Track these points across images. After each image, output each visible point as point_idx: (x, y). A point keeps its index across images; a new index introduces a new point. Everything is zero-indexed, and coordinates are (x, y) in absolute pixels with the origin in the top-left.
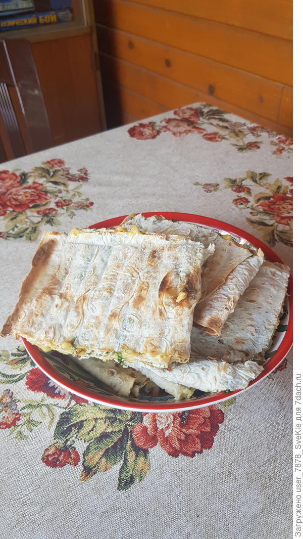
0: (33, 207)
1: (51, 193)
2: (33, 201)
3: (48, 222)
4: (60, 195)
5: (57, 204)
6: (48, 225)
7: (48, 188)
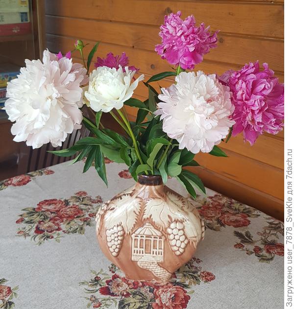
0: (77, 217)
1: (85, 210)
2: (76, 214)
4: (90, 210)
7: (82, 208)
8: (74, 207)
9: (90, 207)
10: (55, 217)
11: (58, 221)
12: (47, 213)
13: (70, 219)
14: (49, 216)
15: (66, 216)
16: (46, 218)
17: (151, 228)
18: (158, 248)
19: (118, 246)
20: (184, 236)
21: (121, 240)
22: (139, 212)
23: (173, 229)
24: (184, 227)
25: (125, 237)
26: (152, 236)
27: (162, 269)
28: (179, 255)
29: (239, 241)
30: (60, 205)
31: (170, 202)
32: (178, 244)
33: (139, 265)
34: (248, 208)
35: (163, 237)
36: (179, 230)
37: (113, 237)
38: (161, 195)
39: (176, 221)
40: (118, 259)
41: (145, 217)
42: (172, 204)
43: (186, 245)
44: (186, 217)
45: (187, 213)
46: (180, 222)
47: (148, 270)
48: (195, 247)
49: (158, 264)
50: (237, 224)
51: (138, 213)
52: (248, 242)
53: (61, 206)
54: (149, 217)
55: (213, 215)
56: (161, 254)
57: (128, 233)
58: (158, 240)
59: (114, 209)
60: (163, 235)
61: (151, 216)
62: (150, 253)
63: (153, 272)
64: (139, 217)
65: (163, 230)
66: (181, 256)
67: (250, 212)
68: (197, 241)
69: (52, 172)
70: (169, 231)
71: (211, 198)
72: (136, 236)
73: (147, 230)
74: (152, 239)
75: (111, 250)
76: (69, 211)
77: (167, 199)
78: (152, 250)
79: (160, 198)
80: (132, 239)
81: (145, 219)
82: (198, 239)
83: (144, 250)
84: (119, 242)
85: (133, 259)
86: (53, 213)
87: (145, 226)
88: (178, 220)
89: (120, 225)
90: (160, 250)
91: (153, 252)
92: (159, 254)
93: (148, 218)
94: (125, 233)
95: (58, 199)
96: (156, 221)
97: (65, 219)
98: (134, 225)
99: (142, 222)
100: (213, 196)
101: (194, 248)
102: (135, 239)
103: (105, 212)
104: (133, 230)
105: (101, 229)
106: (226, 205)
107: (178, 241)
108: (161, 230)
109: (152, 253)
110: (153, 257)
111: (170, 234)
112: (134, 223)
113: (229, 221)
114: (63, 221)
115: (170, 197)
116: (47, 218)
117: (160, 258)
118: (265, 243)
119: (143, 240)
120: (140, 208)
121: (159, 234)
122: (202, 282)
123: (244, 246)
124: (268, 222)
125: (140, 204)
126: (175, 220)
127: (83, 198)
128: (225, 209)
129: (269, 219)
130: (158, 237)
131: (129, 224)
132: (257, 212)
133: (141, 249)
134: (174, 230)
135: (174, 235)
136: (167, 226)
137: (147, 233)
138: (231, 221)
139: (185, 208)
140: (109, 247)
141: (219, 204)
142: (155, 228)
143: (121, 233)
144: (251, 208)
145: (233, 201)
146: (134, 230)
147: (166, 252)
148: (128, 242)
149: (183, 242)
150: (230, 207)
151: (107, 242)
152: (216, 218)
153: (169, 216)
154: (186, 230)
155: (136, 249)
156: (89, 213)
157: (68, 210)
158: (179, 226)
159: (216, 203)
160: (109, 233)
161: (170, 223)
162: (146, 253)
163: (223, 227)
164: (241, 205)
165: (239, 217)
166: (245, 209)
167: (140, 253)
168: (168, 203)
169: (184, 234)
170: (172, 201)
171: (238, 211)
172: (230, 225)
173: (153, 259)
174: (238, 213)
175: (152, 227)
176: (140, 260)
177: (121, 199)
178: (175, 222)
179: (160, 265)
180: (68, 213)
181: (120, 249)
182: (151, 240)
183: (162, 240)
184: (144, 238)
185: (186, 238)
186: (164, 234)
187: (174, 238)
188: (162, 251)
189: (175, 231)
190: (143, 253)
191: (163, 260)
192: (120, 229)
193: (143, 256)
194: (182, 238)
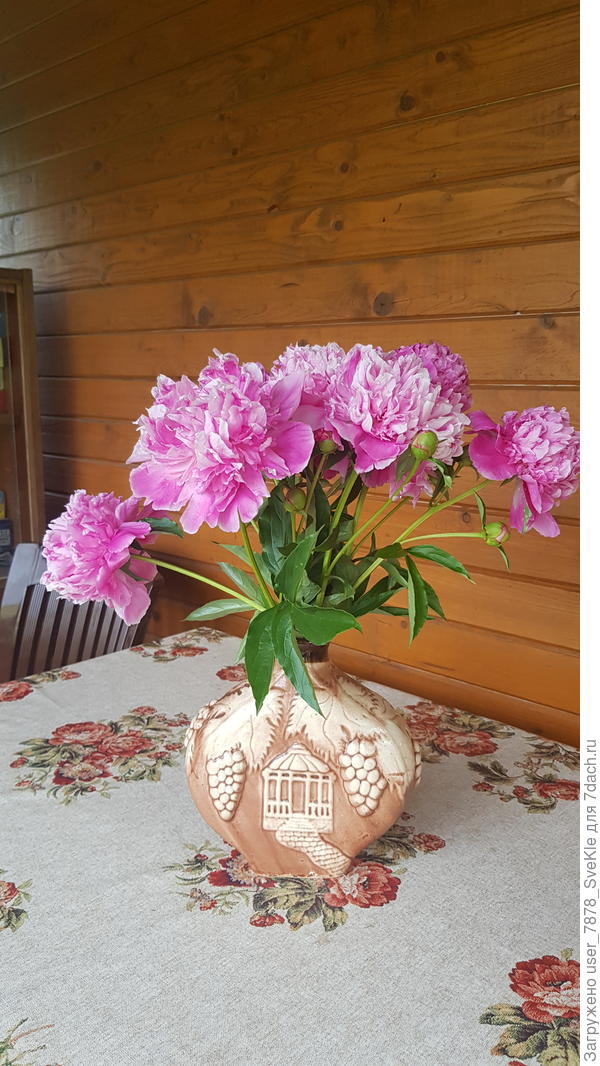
2: (137, 747)
3: (164, 764)
5: (167, 747)
6: (166, 767)
7: (149, 735)
8: (131, 734)
9: (164, 733)
10: (94, 752)
11: (101, 761)
12: (75, 748)
13: (126, 756)
14: (81, 752)
15: (116, 750)
16: (73, 756)
17: (304, 755)
18: (319, 799)
19: (233, 797)
20: (376, 772)
21: (240, 783)
22: (278, 720)
23: (351, 756)
24: (376, 751)
25: (246, 776)
26: (307, 774)
27: (329, 847)
28: (368, 815)
29: (481, 778)
30: (101, 732)
31: (345, 699)
32: (363, 789)
33: (279, 839)
34: (489, 723)
35: (331, 775)
36: (366, 758)
37: (222, 777)
38: (326, 684)
39: (359, 739)
40: (234, 826)
41: (290, 730)
42: (349, 702)
43: (382, 791)
44: (379, 730)
45: (382, 723)
46: (366, 739)
47: (300, 852)
48: (402, 797)
49: (322, 837)
50: (471, 750)
51: (275, 723)
52: (498, 780)
53: (103, 734)
54: (299, 730)
55: (421, 736)
56: (328, 814)
57: (256, 766)
58: (320, 781)
59: (223, 714)
60: (331, 770)
61: (304, 728)
62: (303, 812)
63: (310, 855)
64: (278, 731)
65: (330, 759)
66: (371, 818)
67: (492, 728)
68: (406, 784)
69: (75, 675)
70: (345, 760)
71: (412, 708)
72: (271, 774)
73: (296, 760)
74: (308, 780)
75: (219, 805)
76: (122, 742)
77: (340, 691)
78: (308, 804)
79: (323, 690)
80: (263, 781)
81: (290, 736)
82: (407, 779)
83: (289, 804)
84: (236, 787)
85: (265, 827)
86: (88, 746)
87: (290, 752)
88: (362, 736)
89: (237, 749)
90: (325, 806)
91: (310, 809)
92: (322, 814)
93: (297, 734)
94: (247, 768)
95: (96, 722)
96: (314, 739)
97: (115, 757)
98: (268, 748)
99: (285, 743)
100: (415, 704)
101: (399, 800)
102: (270, 781)
103: (206, 722)
104: (266, 760)
105: (196, 760)
106: (443, 718)
107: (363, 782)
108: (326, 760)
109: (307, 810)
110: (311, 820)
111: (345, 768)
112: (269, 745)
113: (454, 745)
114: (112, 761)
115: (345, 688)
116: (77, 756)
117: (325, 823)
118: (534, 779)
119: (287, 781)
120: (280, 712)
121: (322, 768)
122: (420, 853)
123: (492, 787)
124: (533, 745)
125: (280, 702)
126: (356, 737)
127: (148, 719)
128: (443, 726)
129: (533, 739)
130: (321, 776)
131: (257, 746)
132: (505, 729)
133: (284, 804)
134: (354, 759)
135: (356, 770)
136: (338, 751)
137: (297, 765)
138: (458, 746)
139: (378, 712)
140: (213, 800)
141: (430, 718)
142: (312, 755)
143: (239, 767)
144: (495, 723)
145: (457, 711)
146: (268, 762)
147: (337, 810)
148: (254, 786)
149: (375, 784)
150: (452, 720)
151: (210, 787)
152: (427, 741)
153: (343, 727)
154: (380, 757)
155: (272, 803)
156: (165, 744)
157: (120, 740)
158: (365, 749)
159: (423, 717)
160: (212, 767)
161: (345, 743)
162: (294, 812)
163: (444, 756)
164: (473, 717)
165: (473, 739)
166: (484, 724)
167: (281, 812)
168: (340, 700)
169: (376, 768)
170: (350, 696)
171: (469, 729)
172: (458, 753)
173: (310, 825)
174: (470, 732)
175: (307, 753)
176: (281, 828)
177: (240, 693)
178: (357, 740)
179: (325, 838)
180: (120, 745)
181: (237, 803)
182: (304, 782)
183: (330, 782)
184: (290, 779)
185: (381, 776)
186: (333, 768)
187: (355, 777)
188: (330, 806)
189: (357, 761)
190: (287, 812)
191: (330, 827)
192: (237, 757)
193: (287, 819)
194: (373, 777)
